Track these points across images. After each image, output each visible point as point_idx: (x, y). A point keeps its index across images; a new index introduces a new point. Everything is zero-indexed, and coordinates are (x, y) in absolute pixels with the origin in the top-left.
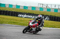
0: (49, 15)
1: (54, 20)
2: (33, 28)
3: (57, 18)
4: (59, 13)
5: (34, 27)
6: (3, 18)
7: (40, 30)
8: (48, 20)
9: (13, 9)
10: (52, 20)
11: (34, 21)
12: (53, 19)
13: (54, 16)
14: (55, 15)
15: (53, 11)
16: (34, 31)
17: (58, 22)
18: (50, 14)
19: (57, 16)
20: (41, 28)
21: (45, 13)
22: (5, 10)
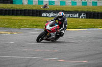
2: (52, 34)
4: (99, 7)
6: (22, 20)
7: (61, 35)
9: (34, 6)
11: (52, 22)
12: (92, 16)
16: (53, 38)
17: (99, 20)
19: (96, 11)
22: (23, 9)
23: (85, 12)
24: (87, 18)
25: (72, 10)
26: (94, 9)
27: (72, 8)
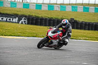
0: (27, 15)
1: (36, 24)
3: (41, 19)
4: (44, 11)
5: (55, 38)
7: (65, 43)
8: (25, 24)
10: (32, 24)
12: (34, 22)
13: (36, 17)
14: (37, 15)
15: (33, 8)
17: (42, 27)
18: (29, 14)
19: (40, 16)
20: (67, 40)
21: (20, 11)
23: (26, 16)
24: (28, 24)
25: (10, 13)
26: (38, 14)
27: (10, 10)
